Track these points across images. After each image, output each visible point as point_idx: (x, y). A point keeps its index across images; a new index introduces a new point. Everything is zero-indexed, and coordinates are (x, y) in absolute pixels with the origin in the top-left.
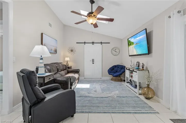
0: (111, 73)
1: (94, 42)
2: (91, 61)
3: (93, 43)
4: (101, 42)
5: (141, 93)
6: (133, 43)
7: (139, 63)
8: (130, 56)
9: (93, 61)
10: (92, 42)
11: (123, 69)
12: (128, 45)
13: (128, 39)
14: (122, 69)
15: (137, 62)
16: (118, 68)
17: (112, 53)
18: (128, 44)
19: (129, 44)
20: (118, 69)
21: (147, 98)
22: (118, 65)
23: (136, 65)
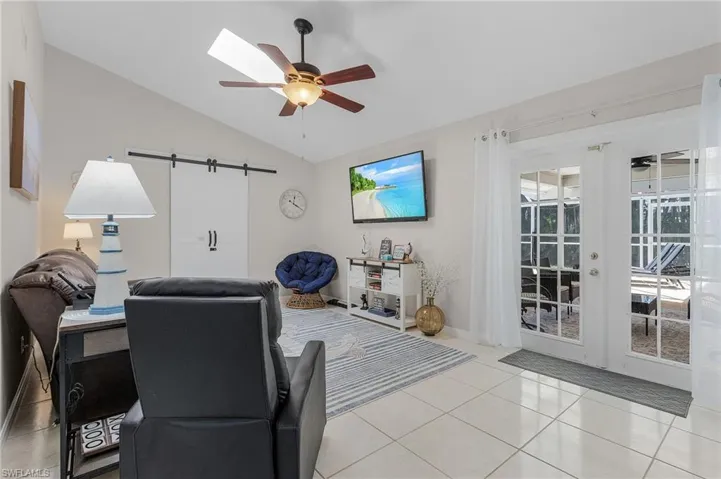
0: (295, 282)
1: (215, 161)
2: (202, 239)
3: (212, 164)
4: (245, 165)
5: (414, 324)
6: (372, 184)
7: (390, 242)
8: (355, 222)
9: (213, 238)
10: (209, 160)
11: (324, 264)
12: (352, 190)
13: (352, 169)
14: (320, 264)
15: (383, 242)
16: (307, 262)
17: (283, 211)
18: (352, 185)
19: (358, 184)
20: (308, 266)
21: (428, 334)
22: (304, 253)
23: (382, 248)
